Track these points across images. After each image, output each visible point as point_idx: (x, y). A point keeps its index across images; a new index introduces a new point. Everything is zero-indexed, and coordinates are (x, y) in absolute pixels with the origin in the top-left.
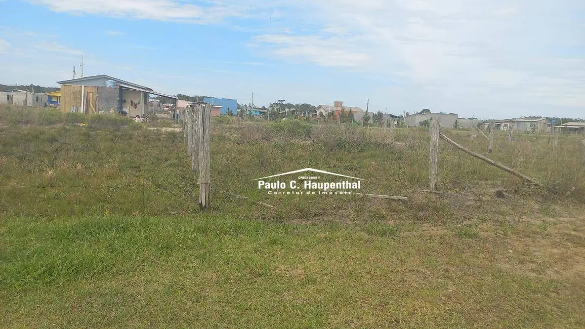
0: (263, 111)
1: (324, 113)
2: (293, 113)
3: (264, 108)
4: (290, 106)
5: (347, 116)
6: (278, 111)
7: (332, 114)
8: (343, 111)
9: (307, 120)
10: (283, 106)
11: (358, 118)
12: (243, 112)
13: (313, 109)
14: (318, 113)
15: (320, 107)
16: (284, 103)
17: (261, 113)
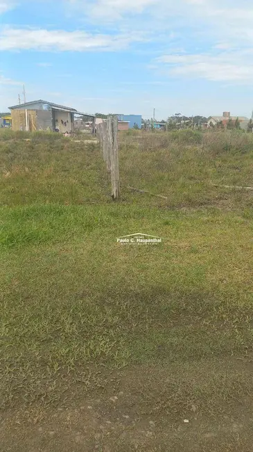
0: (162, 124)
1: (214, 123)
2: (187, 124)
3: (163, 122)
4: (185, 118)
5: (234, 124)
6: (174, 124)
7: (220, 124)
8: (230, 120)
9: (199, 129)
10: (179, 119)
11: (243, 126)
12: (146, 126)
13: (204, 120)
14: (209, 123)
15: (210, 118)
16: (180, 116)
17: (161, 126)
